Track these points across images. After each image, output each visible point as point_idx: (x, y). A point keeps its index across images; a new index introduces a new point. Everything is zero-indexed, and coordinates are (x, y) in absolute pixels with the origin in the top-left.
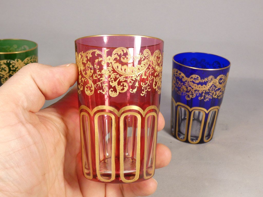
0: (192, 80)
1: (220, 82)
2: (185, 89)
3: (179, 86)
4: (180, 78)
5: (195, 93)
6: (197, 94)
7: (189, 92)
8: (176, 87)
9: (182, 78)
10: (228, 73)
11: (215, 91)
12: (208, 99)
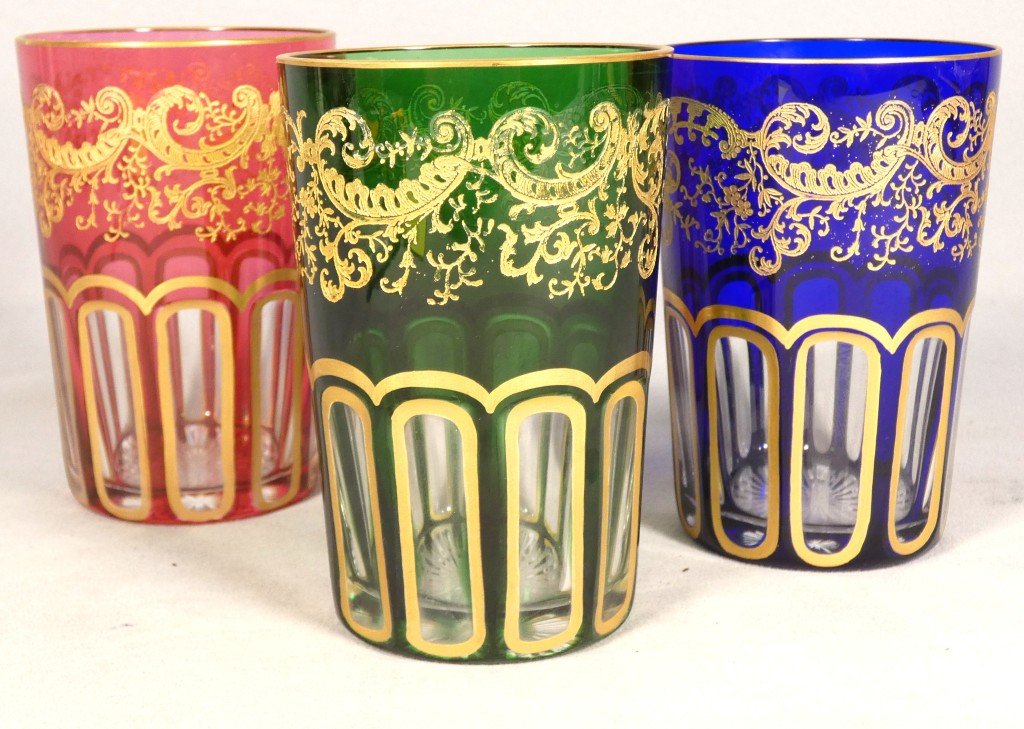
0: (779, 138)
1: (953, 145)
2: (744, 210)
3: (706, 199)
4: (707, 143)
5: (805, 222)
6: (818, 226)
7: (766, 221)
8: (686, 210)
9: (715, 143)
10: (991, 96)
11: (928, 204)
12: (891, 256)
